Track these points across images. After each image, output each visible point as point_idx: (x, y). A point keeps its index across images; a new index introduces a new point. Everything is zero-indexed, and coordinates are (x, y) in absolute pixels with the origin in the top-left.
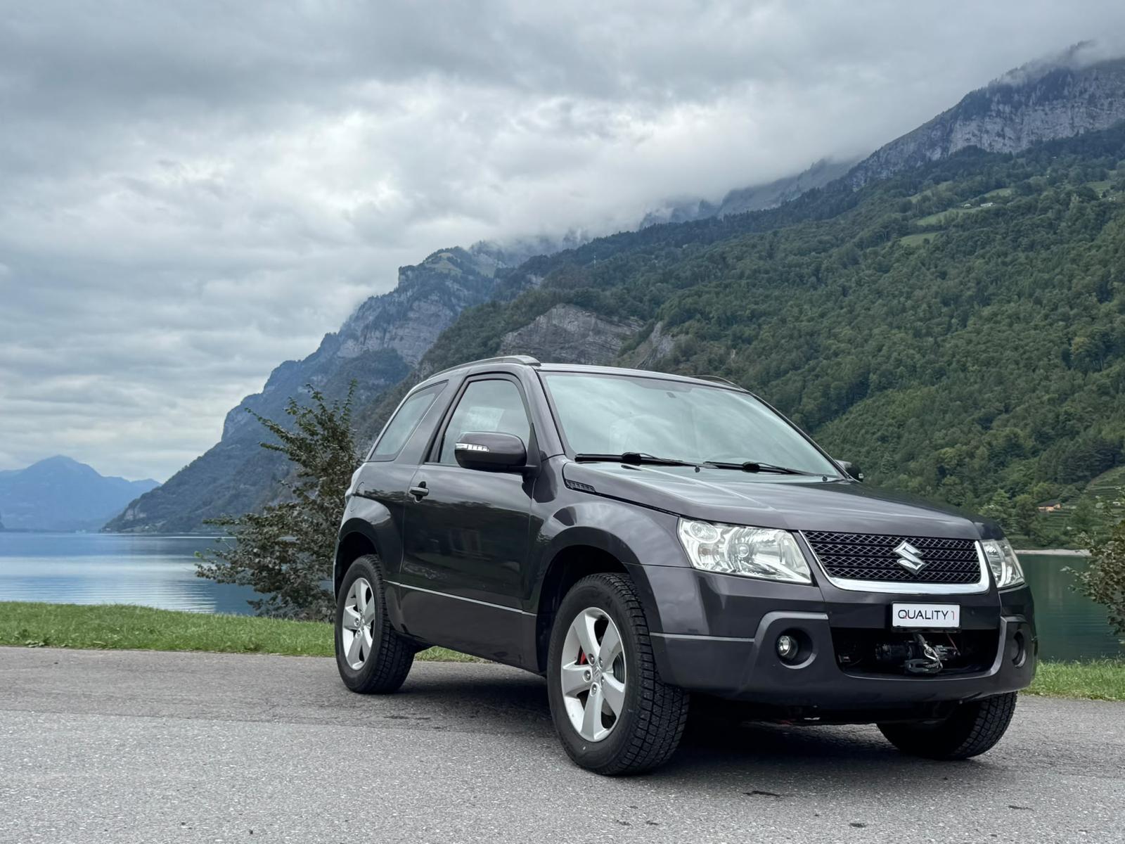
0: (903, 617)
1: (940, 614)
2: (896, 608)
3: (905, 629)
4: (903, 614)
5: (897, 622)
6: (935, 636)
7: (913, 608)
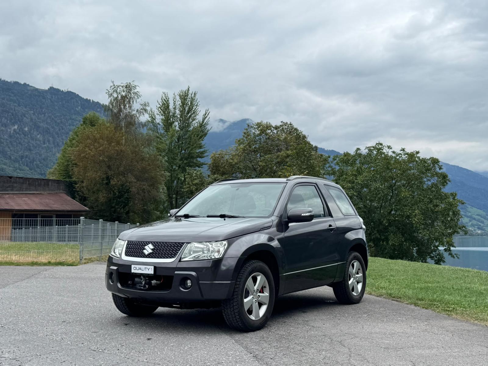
0: (135, 270)
1: (147, 269)
2: (133, 266)
3: (136, 273)
4: (135, 268)
5: (133, 271)
6: (146, 276)
7: (138, 267)
